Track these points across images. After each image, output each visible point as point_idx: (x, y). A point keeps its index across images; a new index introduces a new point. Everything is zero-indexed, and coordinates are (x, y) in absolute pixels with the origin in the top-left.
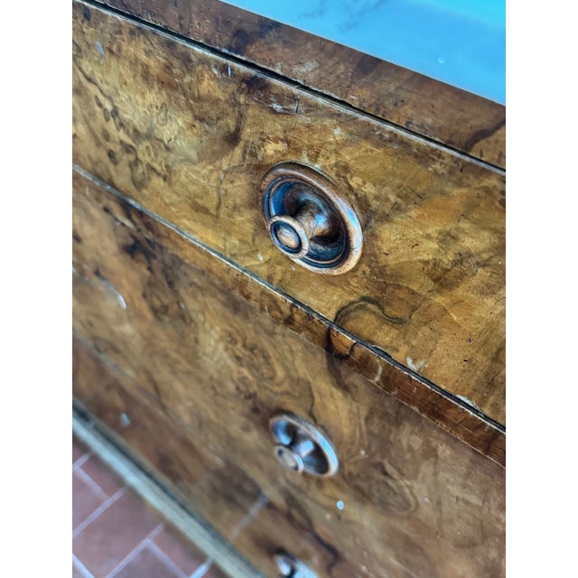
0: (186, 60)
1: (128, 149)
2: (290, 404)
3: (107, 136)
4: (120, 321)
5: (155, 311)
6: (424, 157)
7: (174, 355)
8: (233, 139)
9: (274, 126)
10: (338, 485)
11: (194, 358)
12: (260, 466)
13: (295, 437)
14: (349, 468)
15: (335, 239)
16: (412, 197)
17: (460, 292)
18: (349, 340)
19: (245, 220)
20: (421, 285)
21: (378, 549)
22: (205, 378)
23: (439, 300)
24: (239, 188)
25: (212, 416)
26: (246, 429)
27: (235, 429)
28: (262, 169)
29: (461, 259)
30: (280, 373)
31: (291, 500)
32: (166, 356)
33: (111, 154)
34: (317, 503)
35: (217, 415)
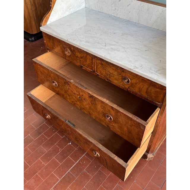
0: (118, 69)
1: (109, 74)
2: (108, 113)
3: (107, 73)
4: (86, 105)
5: (92, 104)
6: (134, 76)
7: (93, 109)
8: (121, 74)
9: (124, 74)
10: (113, 122)
11: (96, 109)
12: (104, 122)
13: (108, 117)
14: (114, 119)
15: (128, 81)
16: (134, 78)
17: (137, 84)
18: (129, 89)
19: (120, 80)
20: (135, 84)
21: (118, 129)
22: (97, 111)
23: (136, 85)
24: (120, 78)
25: (98, 117)
26: (102, 117)
27: (101, 118)
28: (123, 76)
29: (137, 82)
30: (107, 109)
31: (108, 126)
32: (92, 109)
33: (107, 75)
34: (111, 125)
35: (99, 116)
